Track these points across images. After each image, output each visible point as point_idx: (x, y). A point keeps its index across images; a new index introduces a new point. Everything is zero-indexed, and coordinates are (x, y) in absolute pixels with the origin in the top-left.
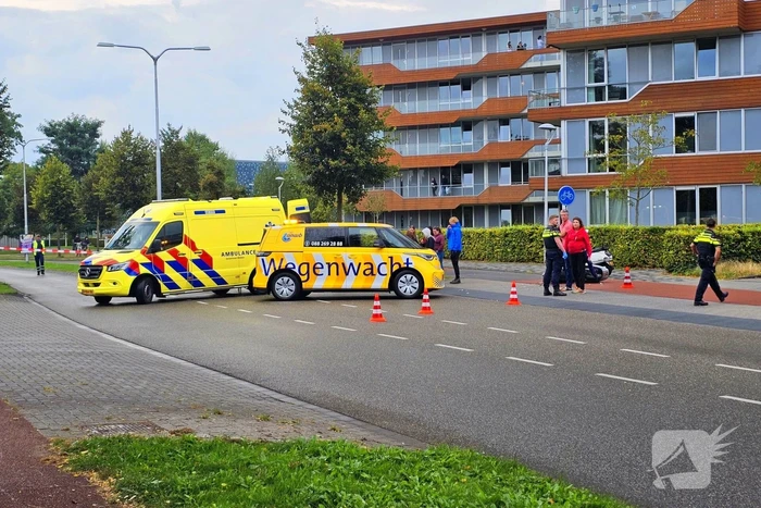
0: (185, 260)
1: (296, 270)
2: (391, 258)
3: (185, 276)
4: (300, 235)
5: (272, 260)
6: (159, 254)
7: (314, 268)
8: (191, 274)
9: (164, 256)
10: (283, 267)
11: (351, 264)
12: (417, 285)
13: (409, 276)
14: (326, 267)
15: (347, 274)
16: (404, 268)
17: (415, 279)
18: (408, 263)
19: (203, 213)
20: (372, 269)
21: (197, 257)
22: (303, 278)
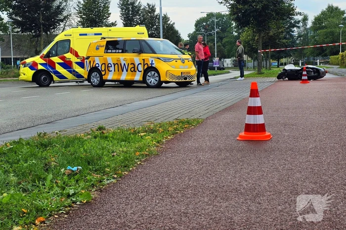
0: (70, 63)
1: (100, 68)
2: (144, 60)
3: (70, 72)
4: (103, 46)
5: (90, 61)
6: (52, 59)
7: (108, 67)
8: (74, 71)
9: (56, 59)
10: (94, 66)
11: (124, 64)
12: (157, 79)
13: (153, 73)
14: (113, 66)
15: (123, 71)
16: (150, 67)
17: (156, 75)
18: (152, 64)
19: (86, 35)
20: (134, 67)
21: (79, 60)
22: (103, 73)
